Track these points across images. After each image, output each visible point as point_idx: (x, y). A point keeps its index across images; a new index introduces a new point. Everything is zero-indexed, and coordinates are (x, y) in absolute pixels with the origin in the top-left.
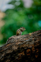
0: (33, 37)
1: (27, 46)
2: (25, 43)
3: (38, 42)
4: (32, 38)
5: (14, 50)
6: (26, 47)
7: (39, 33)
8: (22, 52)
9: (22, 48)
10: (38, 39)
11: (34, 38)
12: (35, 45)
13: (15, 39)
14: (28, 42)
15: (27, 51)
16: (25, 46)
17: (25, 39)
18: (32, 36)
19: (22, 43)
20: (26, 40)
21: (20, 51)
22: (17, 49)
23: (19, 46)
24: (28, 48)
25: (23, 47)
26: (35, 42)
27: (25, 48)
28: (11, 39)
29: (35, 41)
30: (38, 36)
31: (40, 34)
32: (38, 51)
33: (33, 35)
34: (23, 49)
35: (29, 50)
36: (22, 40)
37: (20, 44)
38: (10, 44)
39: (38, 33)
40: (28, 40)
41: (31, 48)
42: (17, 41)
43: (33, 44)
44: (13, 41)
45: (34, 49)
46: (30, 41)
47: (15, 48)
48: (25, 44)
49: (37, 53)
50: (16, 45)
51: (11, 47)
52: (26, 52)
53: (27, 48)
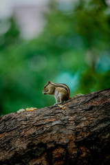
0: (71, 115)
1: (55, 138)
2: (49, 131)
3: (85, 128)
4: (67, 117)
5: (17, 150)
6: (52, 142)
7: (88, 102)
8: (40, 156)
9: (41, 145)
10: (85, 119)
11: (74, 117)
12: (77, 136)
13: (19, 120)
14: (58, 128)
15: (55, 152)
16: (48, 139)
17: (48, 120)
18: (68, 111)
19: (40, 132)
20: (51, 122)
21: (35, 153)
22: (25, 147)
23: (32, 140)
24: (57, 146)
25: (44, 141)
26: (78, 127)
27: (49, 146)
28: (8, 119)
29: (76, 125)
30: (86, 110)
31: (89, 105)
32: (84, 155)
33: (71, 108)
34: (43, 149)
35: (61, 151)
36: (41, 122)
37: (34, 134)
38: (6, 135)
39: (84, 103)
40: (57, 122)
41: (67, 144)
42: (24, 126)
43: (70, 132)
44: (15, 124)
45: (74, 148)
46: (64, 125)
47: (20, 145)
48: (49, 134)
49: (83, 158)
50: (22, 137)
51: (9, 142)
52: (52, 156)
53: (55, 144)
